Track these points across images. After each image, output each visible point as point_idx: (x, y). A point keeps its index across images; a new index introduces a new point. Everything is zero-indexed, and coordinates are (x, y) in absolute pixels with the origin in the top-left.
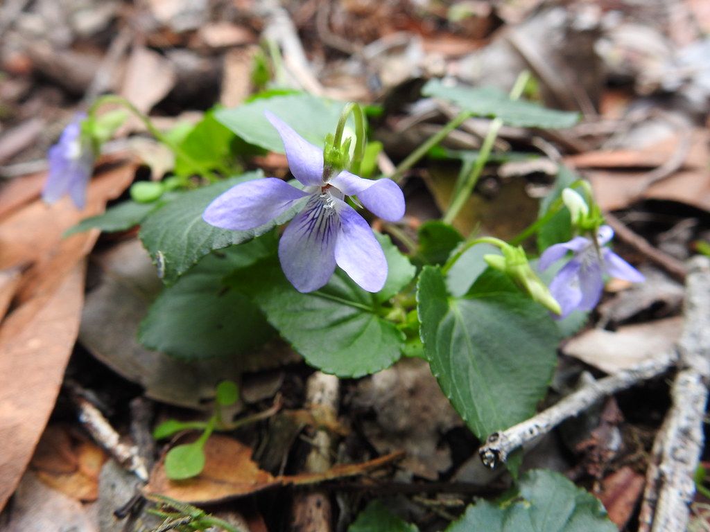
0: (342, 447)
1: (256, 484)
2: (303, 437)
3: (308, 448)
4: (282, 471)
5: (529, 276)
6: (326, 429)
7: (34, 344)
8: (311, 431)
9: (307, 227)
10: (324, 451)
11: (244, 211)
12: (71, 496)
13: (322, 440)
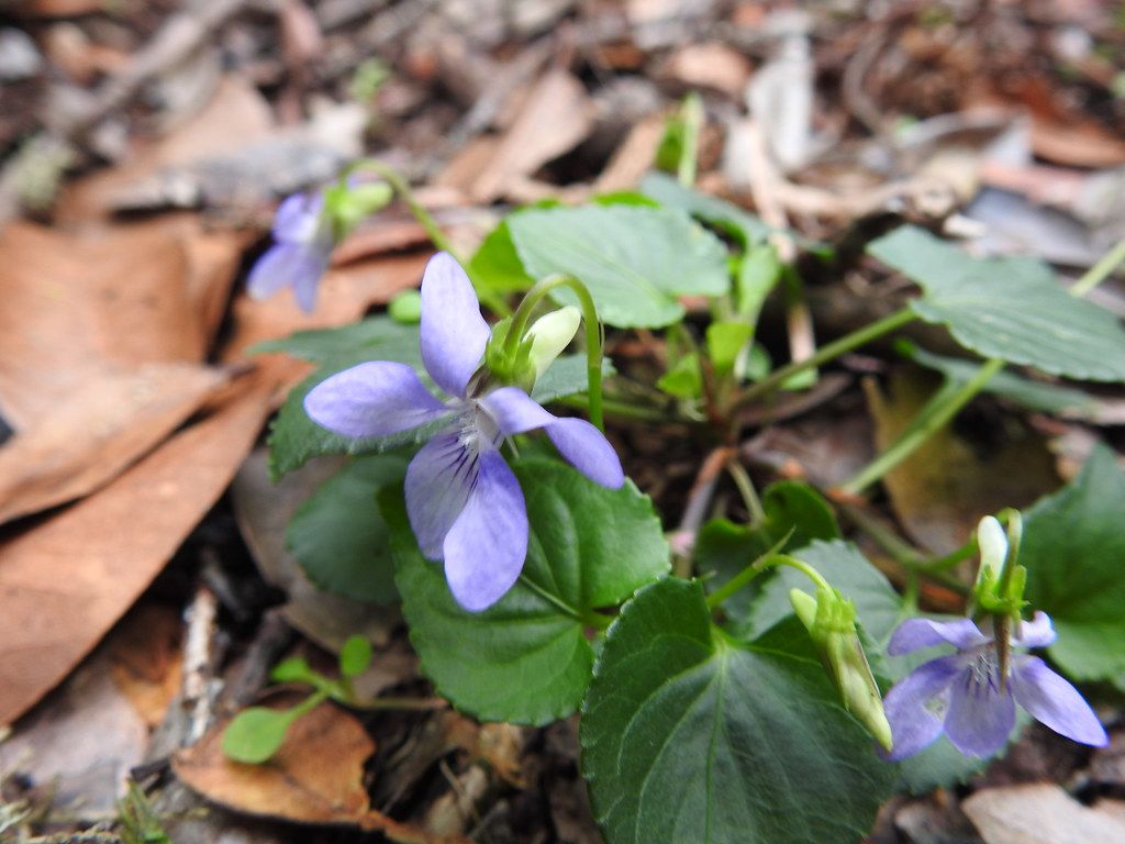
0: (501, 807)
1: (341, 809)
2: (444, 768)
3: (444, 788)
4: (387, 808)
5: (850, 660)
6: (489, 769)
7: (167, 489)
8: (463, 761)
9: (456, 456)
10: (466, 802)
11: (358, 407)
12: (141, 714)
13: (473, 783)
